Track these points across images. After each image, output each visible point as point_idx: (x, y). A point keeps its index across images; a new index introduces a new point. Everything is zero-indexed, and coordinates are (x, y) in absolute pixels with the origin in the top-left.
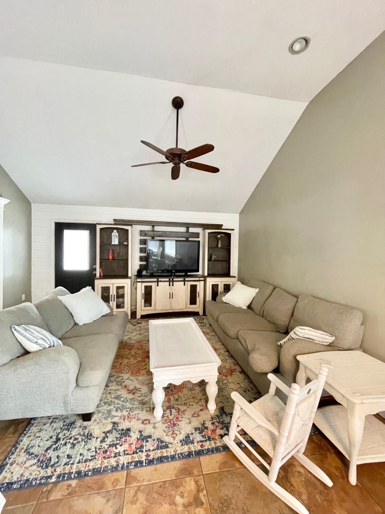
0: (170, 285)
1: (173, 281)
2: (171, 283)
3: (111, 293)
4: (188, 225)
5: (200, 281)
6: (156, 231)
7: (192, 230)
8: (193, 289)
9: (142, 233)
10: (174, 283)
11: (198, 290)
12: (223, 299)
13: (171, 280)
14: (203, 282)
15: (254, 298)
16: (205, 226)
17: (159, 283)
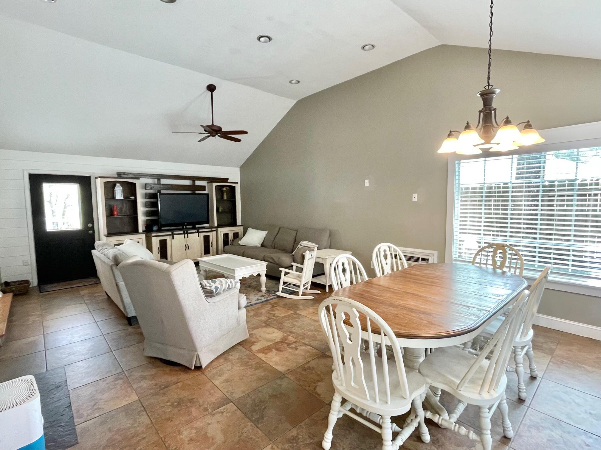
0: (185, 238)
1: (188, 233)
2: (186, 235)
4: (194, 179)
5: (212, 231)
6: (162, 185)
7: (198, 183)
8: (207, 239)
9: (149, 186)
10: (189, 235)
11: (211, 240)
12: (239, 242)
13: (185, 232)
14: (215, 232)
15: (265, 238)
16: (211, 180)
17: (175, 236)
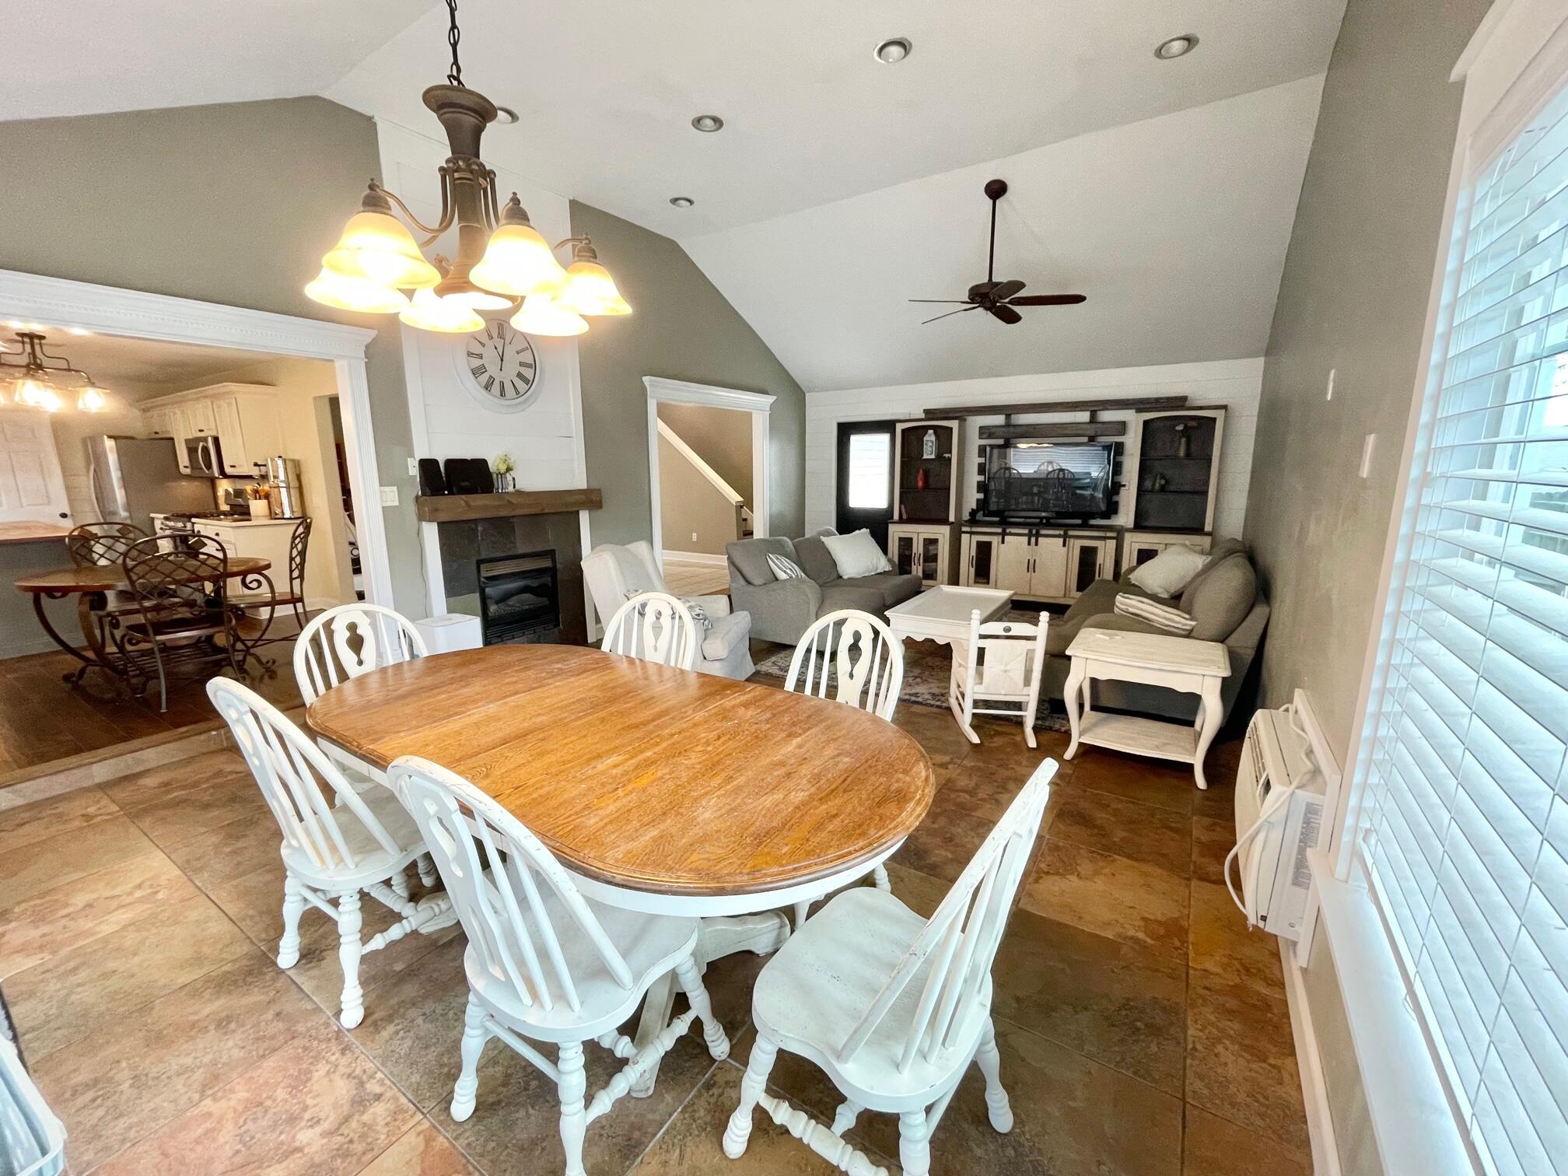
0: (1029, 544)
1: (1038, 535)
2: (1033, 540)
3: (914, 550)
4: (1094, 407)
5: (1105, 538)
6: (1014, 426)
7: (1106, 416)
8: (1088, 557)
9: (985, 432)
10: (1040, 539)
11: (1100, 560)
12: (1131, 576)
13: (1034, 532)
14: (1115, 541)
16: (1140, 405)
17: (1007, 538)
